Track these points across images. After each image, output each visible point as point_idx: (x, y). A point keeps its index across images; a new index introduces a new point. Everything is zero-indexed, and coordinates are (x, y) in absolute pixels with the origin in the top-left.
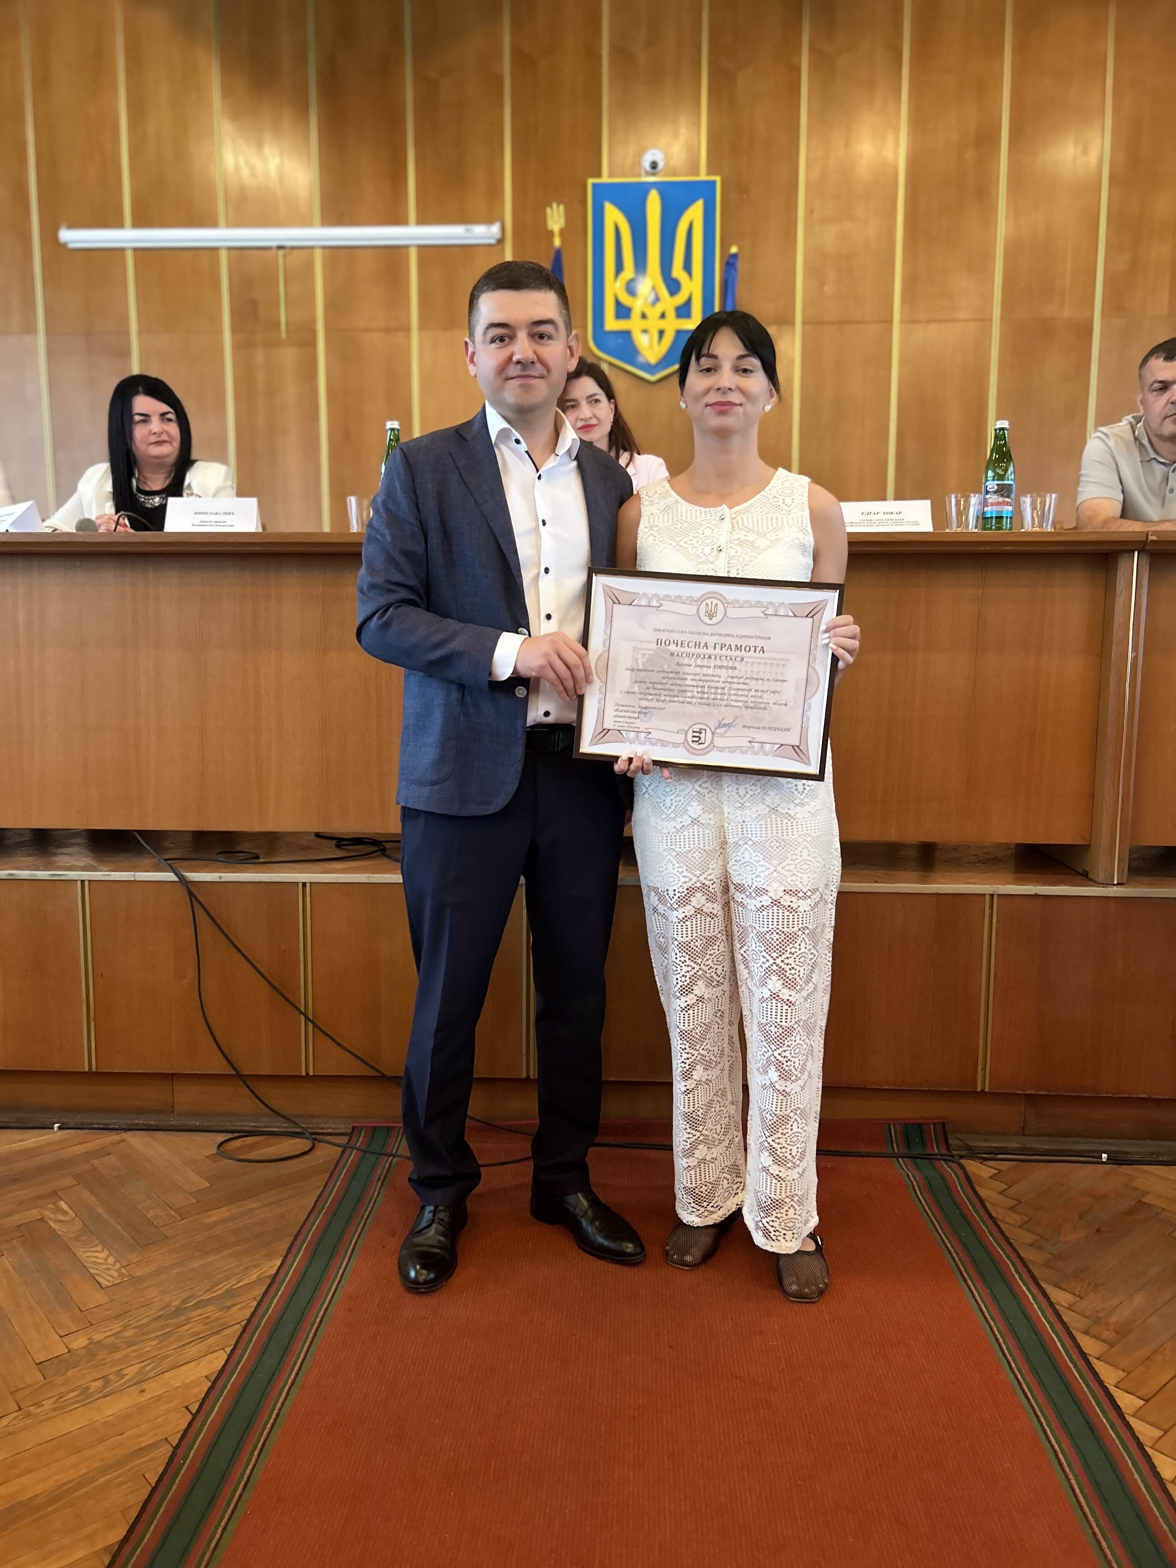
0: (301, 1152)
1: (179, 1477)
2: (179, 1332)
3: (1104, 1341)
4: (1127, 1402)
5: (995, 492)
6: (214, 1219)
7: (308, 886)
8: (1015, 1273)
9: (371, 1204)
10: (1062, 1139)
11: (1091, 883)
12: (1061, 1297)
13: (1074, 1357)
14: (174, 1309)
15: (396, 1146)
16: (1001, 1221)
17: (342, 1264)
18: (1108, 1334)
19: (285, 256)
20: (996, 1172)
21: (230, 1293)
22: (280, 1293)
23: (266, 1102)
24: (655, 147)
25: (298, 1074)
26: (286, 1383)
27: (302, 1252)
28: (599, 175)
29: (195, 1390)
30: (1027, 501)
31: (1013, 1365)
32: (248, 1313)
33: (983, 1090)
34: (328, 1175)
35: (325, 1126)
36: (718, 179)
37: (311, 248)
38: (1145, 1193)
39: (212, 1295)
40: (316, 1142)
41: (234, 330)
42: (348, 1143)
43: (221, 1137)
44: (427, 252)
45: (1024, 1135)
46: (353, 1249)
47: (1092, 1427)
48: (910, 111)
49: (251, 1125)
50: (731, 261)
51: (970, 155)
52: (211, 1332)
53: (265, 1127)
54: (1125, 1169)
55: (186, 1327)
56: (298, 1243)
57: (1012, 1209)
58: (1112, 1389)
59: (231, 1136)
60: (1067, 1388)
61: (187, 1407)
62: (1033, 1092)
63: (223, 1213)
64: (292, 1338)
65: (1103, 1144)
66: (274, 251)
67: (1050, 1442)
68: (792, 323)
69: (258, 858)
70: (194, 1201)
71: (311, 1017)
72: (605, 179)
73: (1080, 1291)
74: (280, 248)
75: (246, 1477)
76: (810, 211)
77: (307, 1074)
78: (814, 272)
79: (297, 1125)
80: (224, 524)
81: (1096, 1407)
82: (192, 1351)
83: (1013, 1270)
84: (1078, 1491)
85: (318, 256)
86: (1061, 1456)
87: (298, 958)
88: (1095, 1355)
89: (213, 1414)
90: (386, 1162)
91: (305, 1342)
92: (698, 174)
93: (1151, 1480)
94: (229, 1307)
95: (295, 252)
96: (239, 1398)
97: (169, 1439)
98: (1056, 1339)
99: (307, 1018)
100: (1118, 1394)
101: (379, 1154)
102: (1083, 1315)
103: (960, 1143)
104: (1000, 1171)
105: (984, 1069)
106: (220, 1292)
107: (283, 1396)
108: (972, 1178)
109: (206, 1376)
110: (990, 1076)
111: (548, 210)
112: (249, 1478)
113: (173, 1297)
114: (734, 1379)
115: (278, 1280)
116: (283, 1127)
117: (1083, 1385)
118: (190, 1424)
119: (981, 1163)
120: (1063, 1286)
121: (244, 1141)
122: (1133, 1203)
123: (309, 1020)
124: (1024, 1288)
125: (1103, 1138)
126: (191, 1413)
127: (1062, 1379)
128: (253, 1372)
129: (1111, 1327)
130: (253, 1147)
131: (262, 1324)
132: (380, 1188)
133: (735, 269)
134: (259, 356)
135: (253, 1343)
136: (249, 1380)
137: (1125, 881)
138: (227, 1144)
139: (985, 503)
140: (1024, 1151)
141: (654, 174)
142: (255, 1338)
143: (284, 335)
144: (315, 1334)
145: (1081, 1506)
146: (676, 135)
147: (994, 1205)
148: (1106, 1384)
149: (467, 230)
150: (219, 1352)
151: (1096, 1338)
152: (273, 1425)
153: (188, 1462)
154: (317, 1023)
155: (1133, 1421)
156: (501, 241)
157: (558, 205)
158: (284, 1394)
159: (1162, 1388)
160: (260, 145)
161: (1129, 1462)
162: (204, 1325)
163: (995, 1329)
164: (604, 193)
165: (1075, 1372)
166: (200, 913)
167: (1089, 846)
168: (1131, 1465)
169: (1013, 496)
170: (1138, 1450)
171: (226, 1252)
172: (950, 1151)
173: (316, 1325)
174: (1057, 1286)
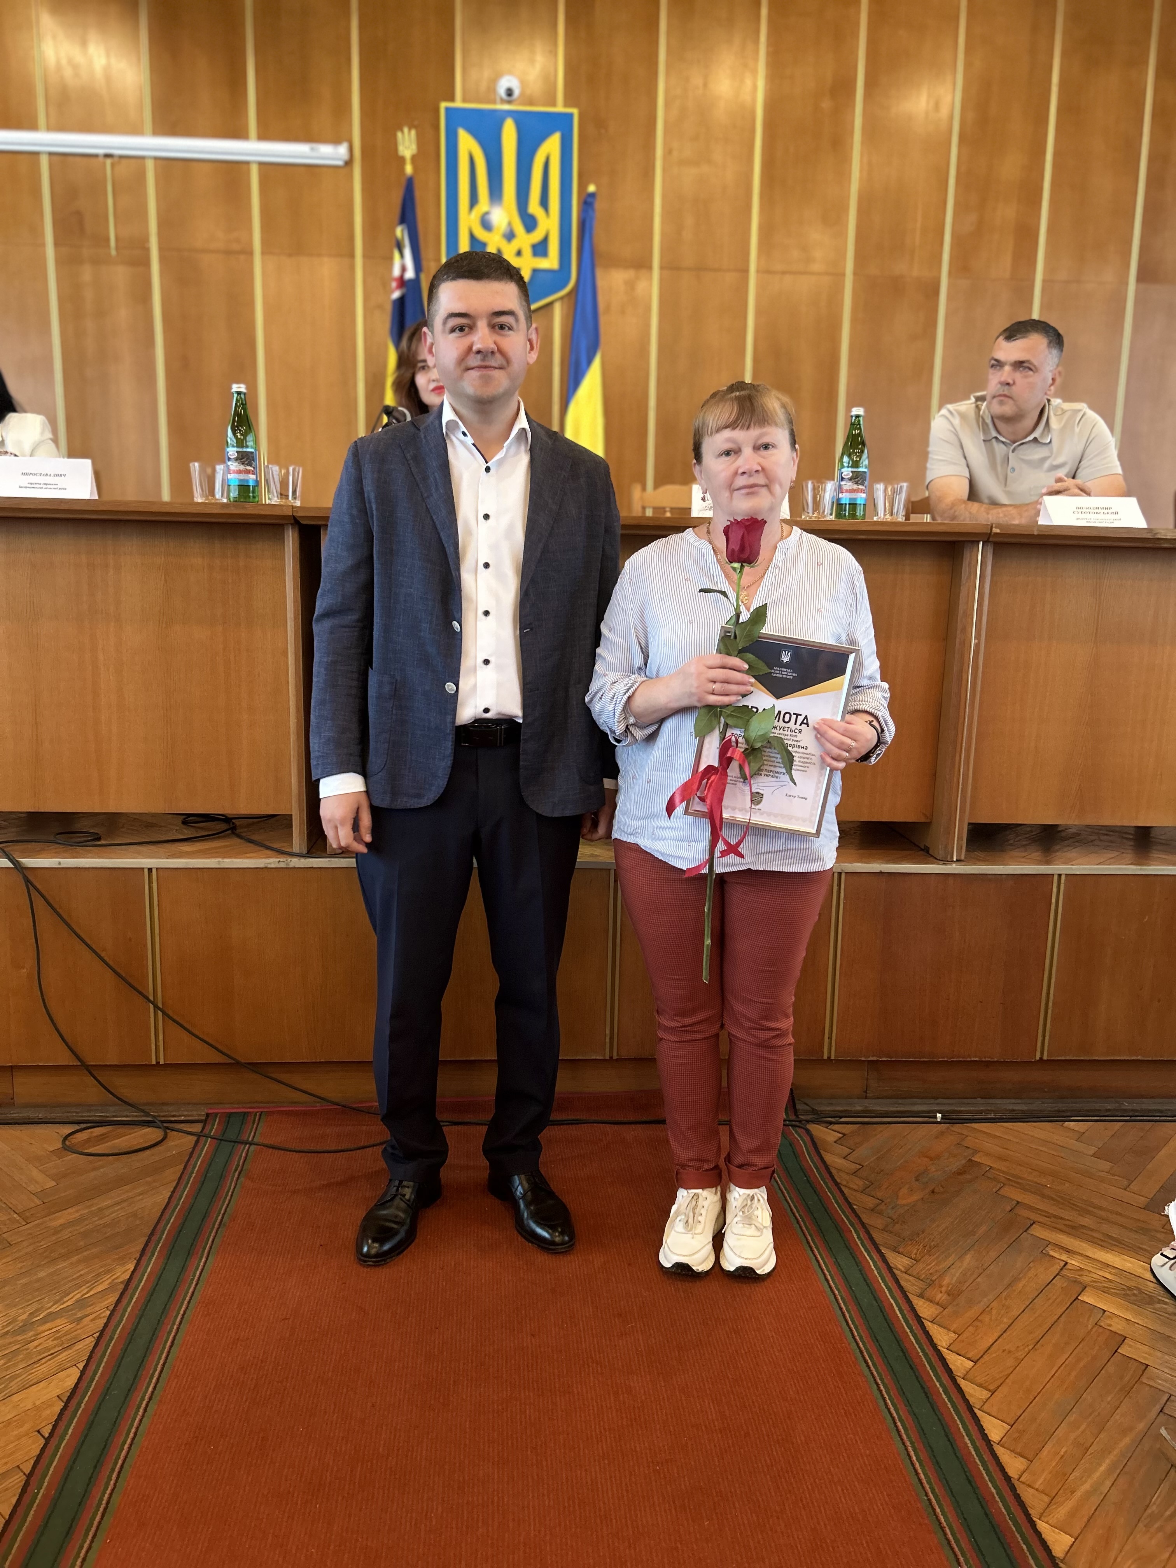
0: (154, 1142)
1: (34, 1508)
2: (27, 1349)
3: (937, 1304)
4: (958, 1364)
5: (850, 479)
6: (62, 1221)
7: (154, 871)
8: (857, 1240)
9: (228, 1198)
10: (900, 1101)
11: (931, 859)
12: (899, 1262)
13: (911, 1322)
14: (20, 1325)
15: (253, 1133)
16: (846, 1186)
17: (199, 1265)
18: (940, 1297)
19: (113, 165)
20: (841, 1135)
21: (81, 1303)
22: (134, 1300)
23: (113, 1091)
24: (510, 73)
25: (147, 1063)
26: (143, 1399)
27: (156, 1254)
28: (452, 99)
29: (48, 1412)
30: (880, 488)
31: (856, 1334)
32: (101, 1322)
33: (829, 1058)
34: (182, 1167)
35: (177, 1114)
36: (575, 111)
37: (143, 158)
38: (976, 1152)
39: (62, 1307)
40: (168, 1131)
41: (56, 244)
42: (202, 1132)
43: (67, 1130)
44: (269, 169)
45: (866, 1098)
46: (211, 1248)
47: (927, 1393)
48: (768, 54)
49: (99, 1115)
50: (589, 200)
51: (826, 104)
52: (60, 1348)
53: (114, 1116)
54: (957, 1128)
55: (36, 1343)
56: (152, 1245)
57: (855, 1173)
58: (944, 1351)
59: (77, 1127)
60: (905, 1355)
61: (38, 1431)
62: (875, 1058)
63: (71, 1214)
64: (148, 1350)
65: (938, 1104)
66: (101, 159)
67: (889, 1409)
68: (650, 268)
69: (99, 839)
70: (39, 1202)
71: (160, 1005)
72: (458, 104)
73: (916, 1254)
74: (107, 156)
75: (104, 1502)
76: (668, 152)
77: (158, 1063)
78: (672, 214)
79: (148, 1115)
80: (55, 487)
81: (930, 1371)
82: (42, 1369)
83: (856, 1237)
84: (914, 1458)
85: (150, 165)
86: (899, 1424)
87: (145, 945)
88: (929, 1319)
89: (67, 1437)
90: (243, 1151)
91: (162, 1353)
92: (554, 104)
93: (980, 1443)
94: (81, 1318)
95: (124, 161)
96: (95, 1418)
97: (21, 1467)
98: (894, 1305)
99: (156, 1007)
100: (951, 1358)
101: (235, 1142)
102: (918, 1278)
103: (807, 1108)
104: (844, 1135)
105: (830, 1038)
106: (69, 1303)
107: (140, 1413)
108: (818, 1144)
109: (58, 1396)
110: (836, 1044)
111: (399, 134)
112: (108, 1503)
113: (21, 1311)
114: (595, 1365)
115: (133, 1285)
116: (133, 1116)
117: (919, 1350)
118: (43, 1450)
119: (827, 1128)
120: (901, 1250)
121: (92, 1133)
122: (964, 1162)
123: (159, 1009)
124: (866, 1255)
125: (938, 1098)
126: (43, 1437)
127: (899, 1345)
128: (108, 1388)
129: (944, 1289)
130: (102, 1138)
131: (116, 1336)
132: (238, 1178)
133: (593, 210)
134: (87, 274)
135: (106, 1357)
136: (104, 1398)
137: (963, 857)
138: (72, 1137)
139: (840, 489)
140: (866, 1113)
141: (509, 102)
142: (109, 1351)
143: (113, 252)
144: (173, 1343)
145: (917, 1473)
146: (532, 61)
147: (839, 1170)
148: (939, 1348)
149: (312, 149)
150: (71, 1368)
151: (931, 1301)
152: (131, 1445)
153: (42, 1491)
154: (166, 1010)
155: (963, 1383)
156: (349, 163)
157: (410, 129)
158: (141, 1410)
159: (989, 1349)
160: (84, 43)
161: (960, 1426)
162: (52, 1340)
163: (839, 1298)
164: (457, 118)
165: (911, 1337)
166: (39, 903)
167: (931, 822)
168: (962, 1430)
169: (866, 483)
170: (968, 1413)
171: (75, 1259)
172: (797, 1117)
173: (173, 1334)
174: (895, 1250)
